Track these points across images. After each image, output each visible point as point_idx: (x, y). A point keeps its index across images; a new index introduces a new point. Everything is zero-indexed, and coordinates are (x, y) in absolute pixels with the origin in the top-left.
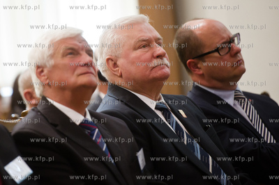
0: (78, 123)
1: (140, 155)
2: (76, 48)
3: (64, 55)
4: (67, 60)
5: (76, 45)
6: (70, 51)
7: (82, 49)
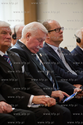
0: (2, 56)
1: (23, 67)
2: (6, 31)
3: (2, 33)
4: (2, 35)
5: (6, 30)
6: (4, 32)
7: (8, 32)
